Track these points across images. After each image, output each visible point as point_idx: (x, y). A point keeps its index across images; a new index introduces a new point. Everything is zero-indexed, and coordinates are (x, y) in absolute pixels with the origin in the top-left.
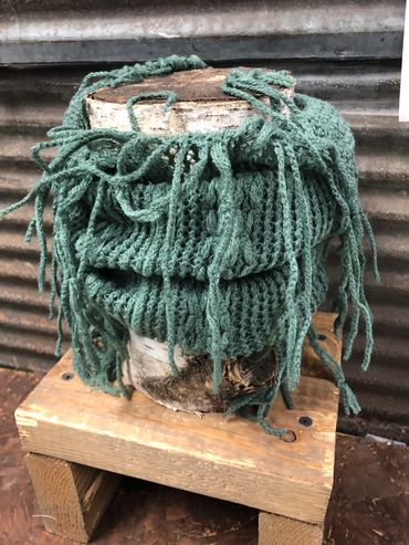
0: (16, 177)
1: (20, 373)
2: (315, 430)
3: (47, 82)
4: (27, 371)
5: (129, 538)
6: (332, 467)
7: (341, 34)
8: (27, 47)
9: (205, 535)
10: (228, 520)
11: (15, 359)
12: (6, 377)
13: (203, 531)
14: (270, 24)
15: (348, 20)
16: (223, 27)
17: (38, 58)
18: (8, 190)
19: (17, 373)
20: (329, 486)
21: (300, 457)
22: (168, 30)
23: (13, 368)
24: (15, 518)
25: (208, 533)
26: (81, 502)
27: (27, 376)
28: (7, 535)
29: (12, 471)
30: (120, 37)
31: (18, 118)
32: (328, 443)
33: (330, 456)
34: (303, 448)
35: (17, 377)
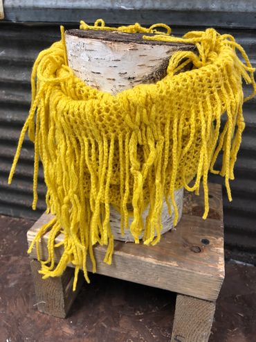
0: (21, 94)
1: (15, 219)
2: (211, 246)
3: (46, 35)
4: (20, 218)
5: (90, 315)
6: (223, 266)
7: (231, 12)
8: (38, 11)
9: (136, 314)
10: (150, 306)
11: (11, 210)
12: (7, 221)
13: (135, 312)
14: (190, 4)
15: (236, 4)
16: (161, 4)
17: (43, 19)
18: (16, 102)
19: (13, 219)
20: (223, 276)
21: (204, 261)
22: (127, 5)
23: (10, 216)
24: (18, 303)
25: (138, 313)
26: (64, 291)
27: (20, 221)
28: (13, 314)
29: (14, 276)
30: (96, 8)
31: (26, 56)
32: (220, 253)
33: (222, 260)
34: (206, 256)
35: (14, 221)
